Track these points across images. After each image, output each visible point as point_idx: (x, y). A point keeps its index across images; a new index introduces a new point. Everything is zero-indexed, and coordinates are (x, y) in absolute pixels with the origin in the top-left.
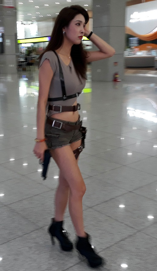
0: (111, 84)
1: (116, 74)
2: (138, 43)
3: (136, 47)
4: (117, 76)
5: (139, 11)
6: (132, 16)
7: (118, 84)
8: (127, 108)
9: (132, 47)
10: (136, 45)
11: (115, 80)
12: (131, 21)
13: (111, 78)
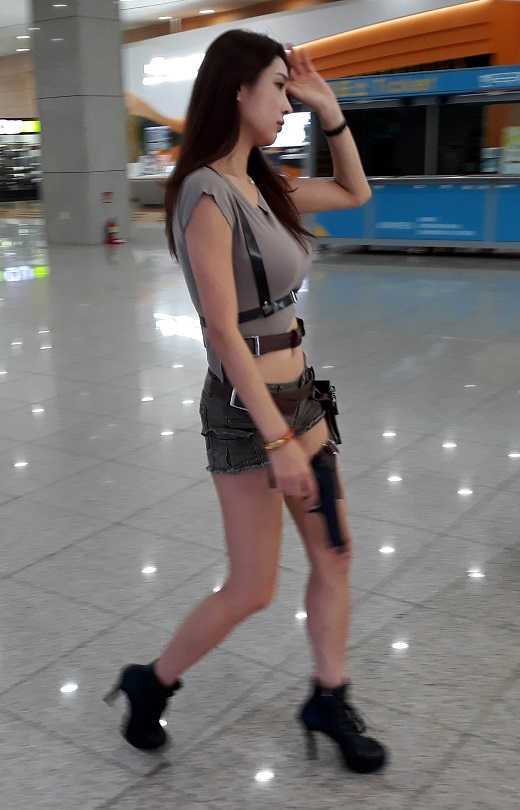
0: (100, 251)
1: (111, 224)
2: (169, 141)
3: (164, 152)
4: (114, 230)
5: (167, 52)
6: (147, 69)
7: (119, 250)
8: (156, 316)
9: (152, 153)
10: (164, 146)
11: (110, 240)
12: (146, 82)
13: (98, 235)
